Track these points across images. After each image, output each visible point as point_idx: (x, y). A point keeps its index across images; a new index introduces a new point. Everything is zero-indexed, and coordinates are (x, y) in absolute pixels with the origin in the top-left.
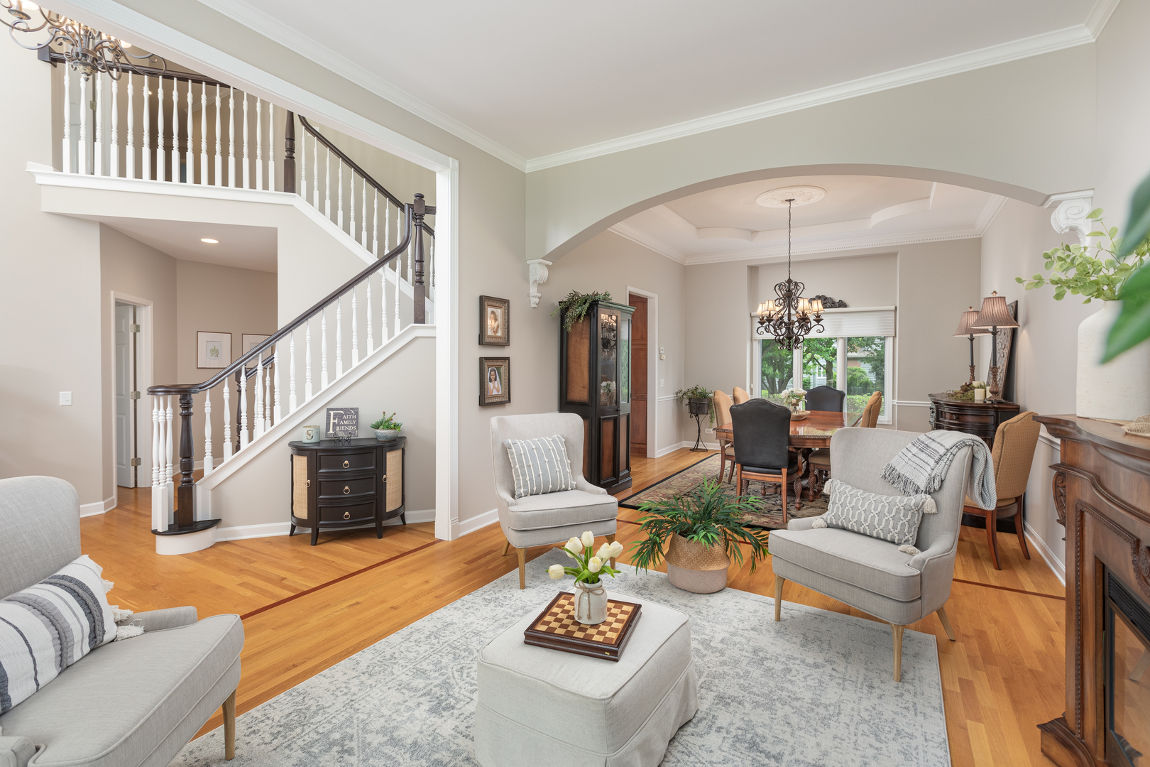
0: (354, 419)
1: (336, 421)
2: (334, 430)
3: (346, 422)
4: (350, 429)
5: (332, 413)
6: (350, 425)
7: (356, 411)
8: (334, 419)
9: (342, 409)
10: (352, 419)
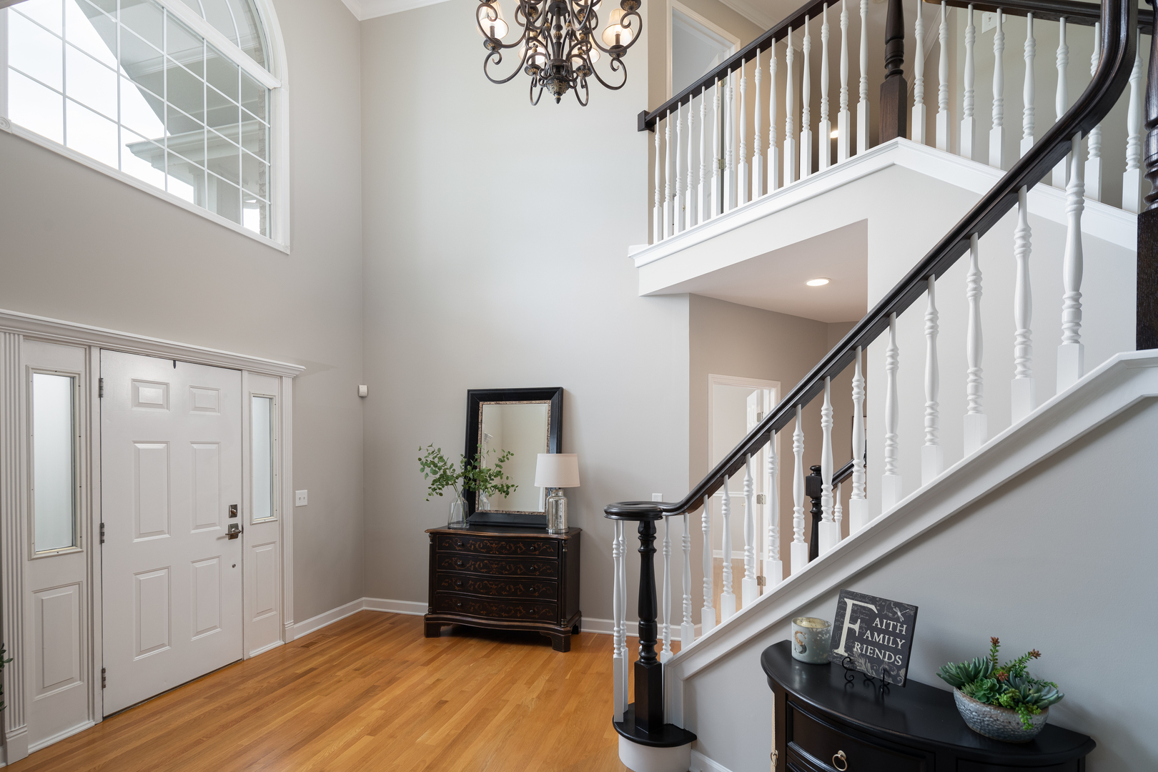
0: (902, 637)
1: (856, 627)
2: (849, 648)
3: (878, 638)
4: (886, 657)
5: (850, 603)
6: (887, 648)
7: (911, 614)
8: (853, 621)
9: (873, 600)
10: (893, 634)
